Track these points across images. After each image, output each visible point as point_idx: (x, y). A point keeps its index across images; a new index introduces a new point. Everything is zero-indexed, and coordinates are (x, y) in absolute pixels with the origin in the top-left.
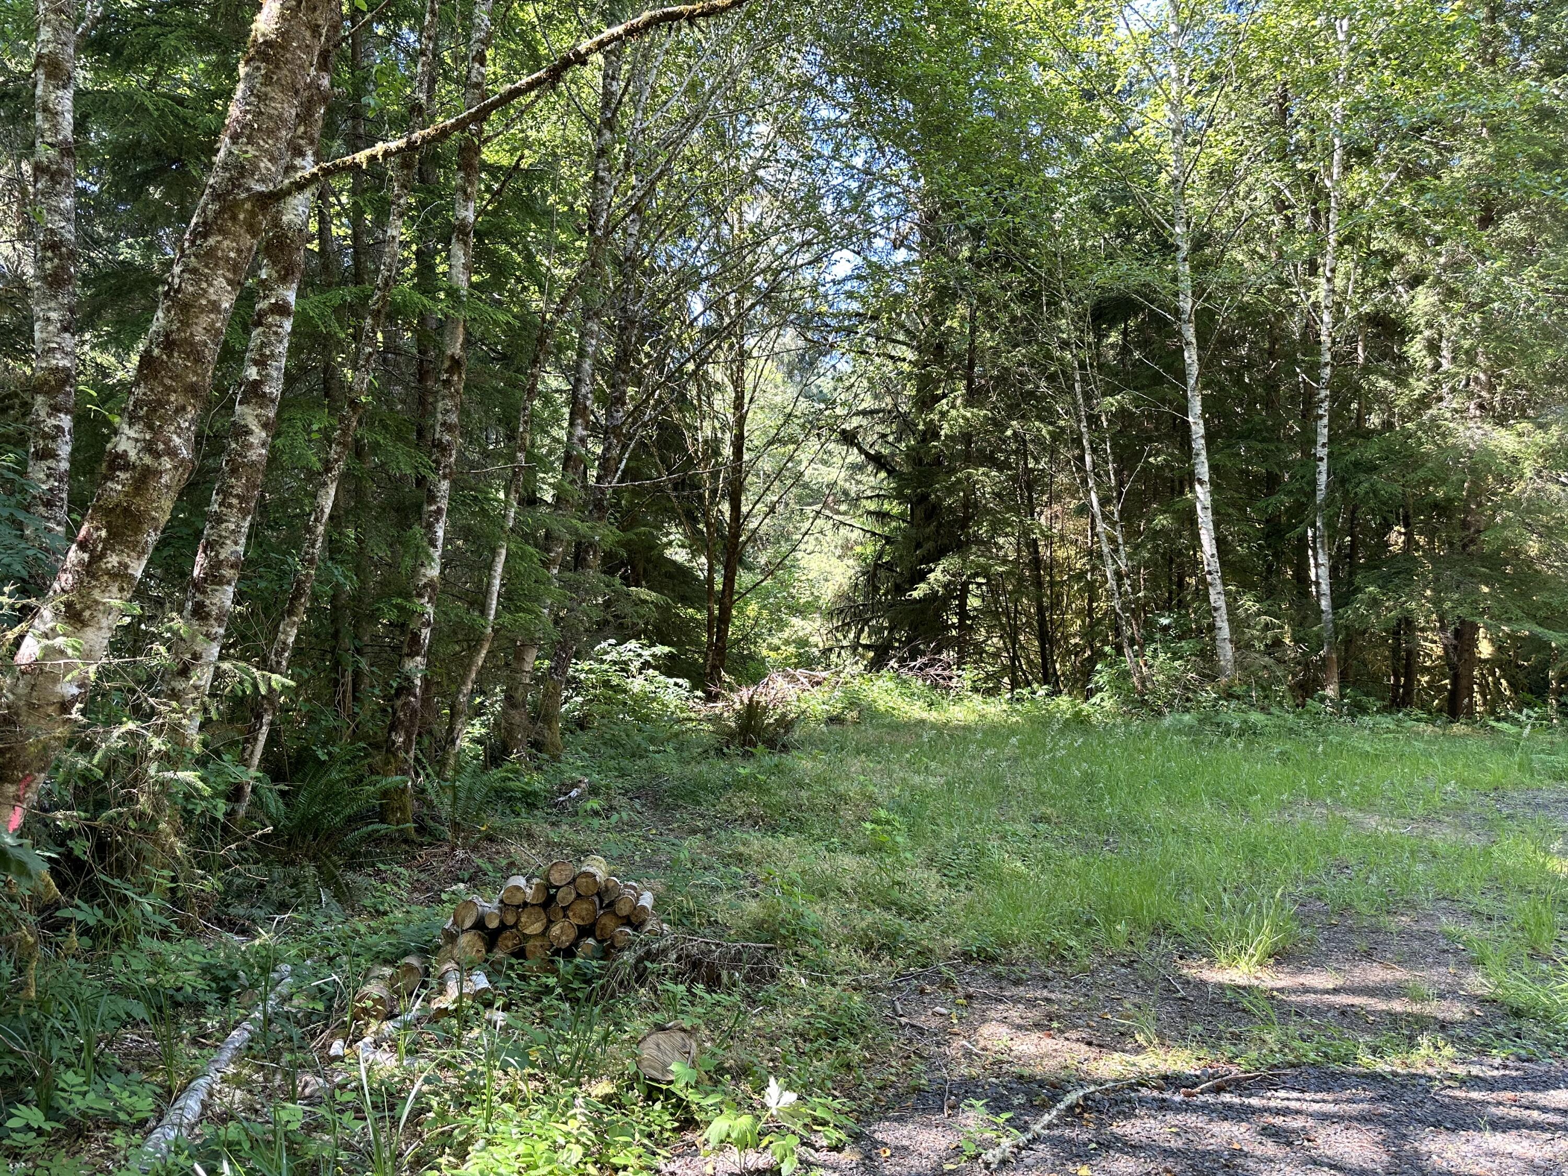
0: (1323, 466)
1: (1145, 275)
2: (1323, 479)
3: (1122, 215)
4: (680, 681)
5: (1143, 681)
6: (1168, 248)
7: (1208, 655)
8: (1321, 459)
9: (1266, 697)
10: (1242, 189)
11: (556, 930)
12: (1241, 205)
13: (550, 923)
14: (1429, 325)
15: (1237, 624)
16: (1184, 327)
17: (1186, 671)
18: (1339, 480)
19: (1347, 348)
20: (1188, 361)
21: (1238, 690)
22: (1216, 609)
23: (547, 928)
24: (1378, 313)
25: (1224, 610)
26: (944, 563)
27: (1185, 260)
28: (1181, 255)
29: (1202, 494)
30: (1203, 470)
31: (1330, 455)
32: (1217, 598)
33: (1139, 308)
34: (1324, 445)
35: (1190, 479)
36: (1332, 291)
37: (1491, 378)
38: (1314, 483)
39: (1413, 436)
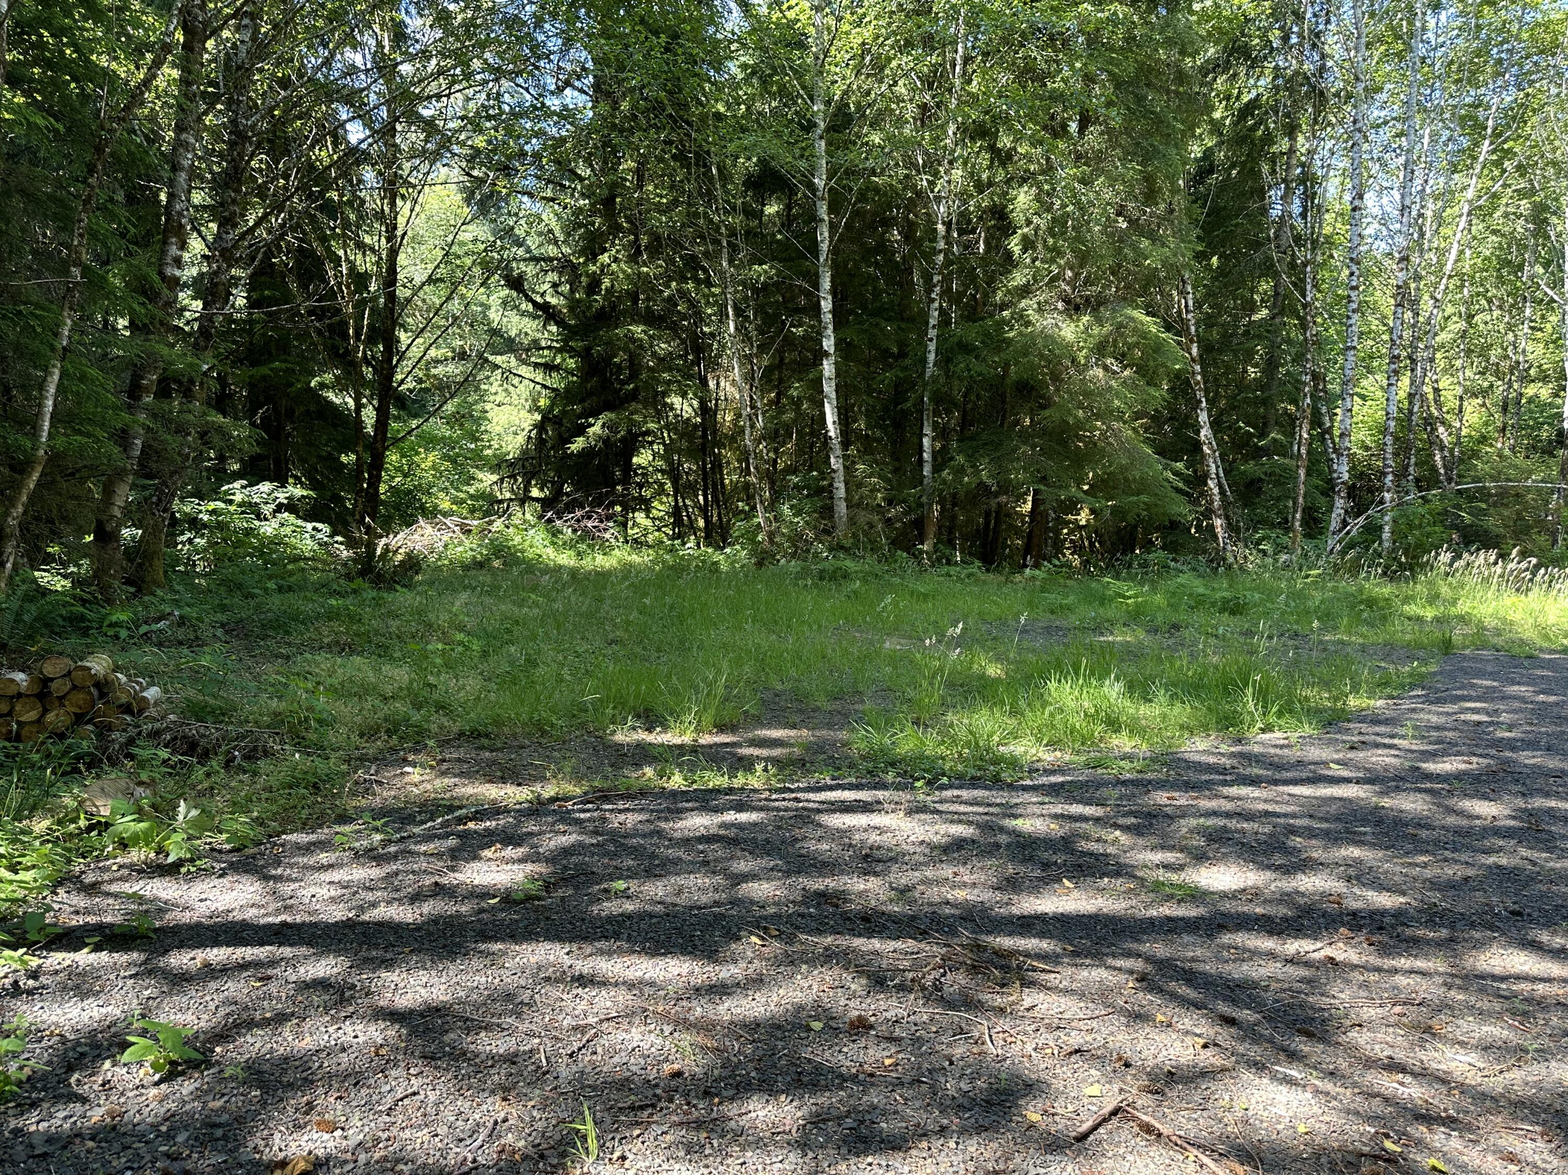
0: (932, 347)
2: (931, 358)
4: (319, 526)
5: (771, 534)
6: (807, 125)
8: (931, 340)
9: (872, 550)
11: (50, 717)
13: (45, 711)
15: (852, 485)
16: (818, 203)
18: (945, 359)
19: (970, 236)
20: (820, 237)
21: (847, 543)
22: (835, 471)
23: (43, 715)
25: (841, 473)
26: (604, 417)
27: (821, 137)
28: (818, 132)
29: (828, 368)
30: (828, 344)
31: (938, 337)
32: (836, 461)
34: (934, 326)
36: (949, 182)
37: (1077, 275)
38: (924, 361)
39: (1008, 323)
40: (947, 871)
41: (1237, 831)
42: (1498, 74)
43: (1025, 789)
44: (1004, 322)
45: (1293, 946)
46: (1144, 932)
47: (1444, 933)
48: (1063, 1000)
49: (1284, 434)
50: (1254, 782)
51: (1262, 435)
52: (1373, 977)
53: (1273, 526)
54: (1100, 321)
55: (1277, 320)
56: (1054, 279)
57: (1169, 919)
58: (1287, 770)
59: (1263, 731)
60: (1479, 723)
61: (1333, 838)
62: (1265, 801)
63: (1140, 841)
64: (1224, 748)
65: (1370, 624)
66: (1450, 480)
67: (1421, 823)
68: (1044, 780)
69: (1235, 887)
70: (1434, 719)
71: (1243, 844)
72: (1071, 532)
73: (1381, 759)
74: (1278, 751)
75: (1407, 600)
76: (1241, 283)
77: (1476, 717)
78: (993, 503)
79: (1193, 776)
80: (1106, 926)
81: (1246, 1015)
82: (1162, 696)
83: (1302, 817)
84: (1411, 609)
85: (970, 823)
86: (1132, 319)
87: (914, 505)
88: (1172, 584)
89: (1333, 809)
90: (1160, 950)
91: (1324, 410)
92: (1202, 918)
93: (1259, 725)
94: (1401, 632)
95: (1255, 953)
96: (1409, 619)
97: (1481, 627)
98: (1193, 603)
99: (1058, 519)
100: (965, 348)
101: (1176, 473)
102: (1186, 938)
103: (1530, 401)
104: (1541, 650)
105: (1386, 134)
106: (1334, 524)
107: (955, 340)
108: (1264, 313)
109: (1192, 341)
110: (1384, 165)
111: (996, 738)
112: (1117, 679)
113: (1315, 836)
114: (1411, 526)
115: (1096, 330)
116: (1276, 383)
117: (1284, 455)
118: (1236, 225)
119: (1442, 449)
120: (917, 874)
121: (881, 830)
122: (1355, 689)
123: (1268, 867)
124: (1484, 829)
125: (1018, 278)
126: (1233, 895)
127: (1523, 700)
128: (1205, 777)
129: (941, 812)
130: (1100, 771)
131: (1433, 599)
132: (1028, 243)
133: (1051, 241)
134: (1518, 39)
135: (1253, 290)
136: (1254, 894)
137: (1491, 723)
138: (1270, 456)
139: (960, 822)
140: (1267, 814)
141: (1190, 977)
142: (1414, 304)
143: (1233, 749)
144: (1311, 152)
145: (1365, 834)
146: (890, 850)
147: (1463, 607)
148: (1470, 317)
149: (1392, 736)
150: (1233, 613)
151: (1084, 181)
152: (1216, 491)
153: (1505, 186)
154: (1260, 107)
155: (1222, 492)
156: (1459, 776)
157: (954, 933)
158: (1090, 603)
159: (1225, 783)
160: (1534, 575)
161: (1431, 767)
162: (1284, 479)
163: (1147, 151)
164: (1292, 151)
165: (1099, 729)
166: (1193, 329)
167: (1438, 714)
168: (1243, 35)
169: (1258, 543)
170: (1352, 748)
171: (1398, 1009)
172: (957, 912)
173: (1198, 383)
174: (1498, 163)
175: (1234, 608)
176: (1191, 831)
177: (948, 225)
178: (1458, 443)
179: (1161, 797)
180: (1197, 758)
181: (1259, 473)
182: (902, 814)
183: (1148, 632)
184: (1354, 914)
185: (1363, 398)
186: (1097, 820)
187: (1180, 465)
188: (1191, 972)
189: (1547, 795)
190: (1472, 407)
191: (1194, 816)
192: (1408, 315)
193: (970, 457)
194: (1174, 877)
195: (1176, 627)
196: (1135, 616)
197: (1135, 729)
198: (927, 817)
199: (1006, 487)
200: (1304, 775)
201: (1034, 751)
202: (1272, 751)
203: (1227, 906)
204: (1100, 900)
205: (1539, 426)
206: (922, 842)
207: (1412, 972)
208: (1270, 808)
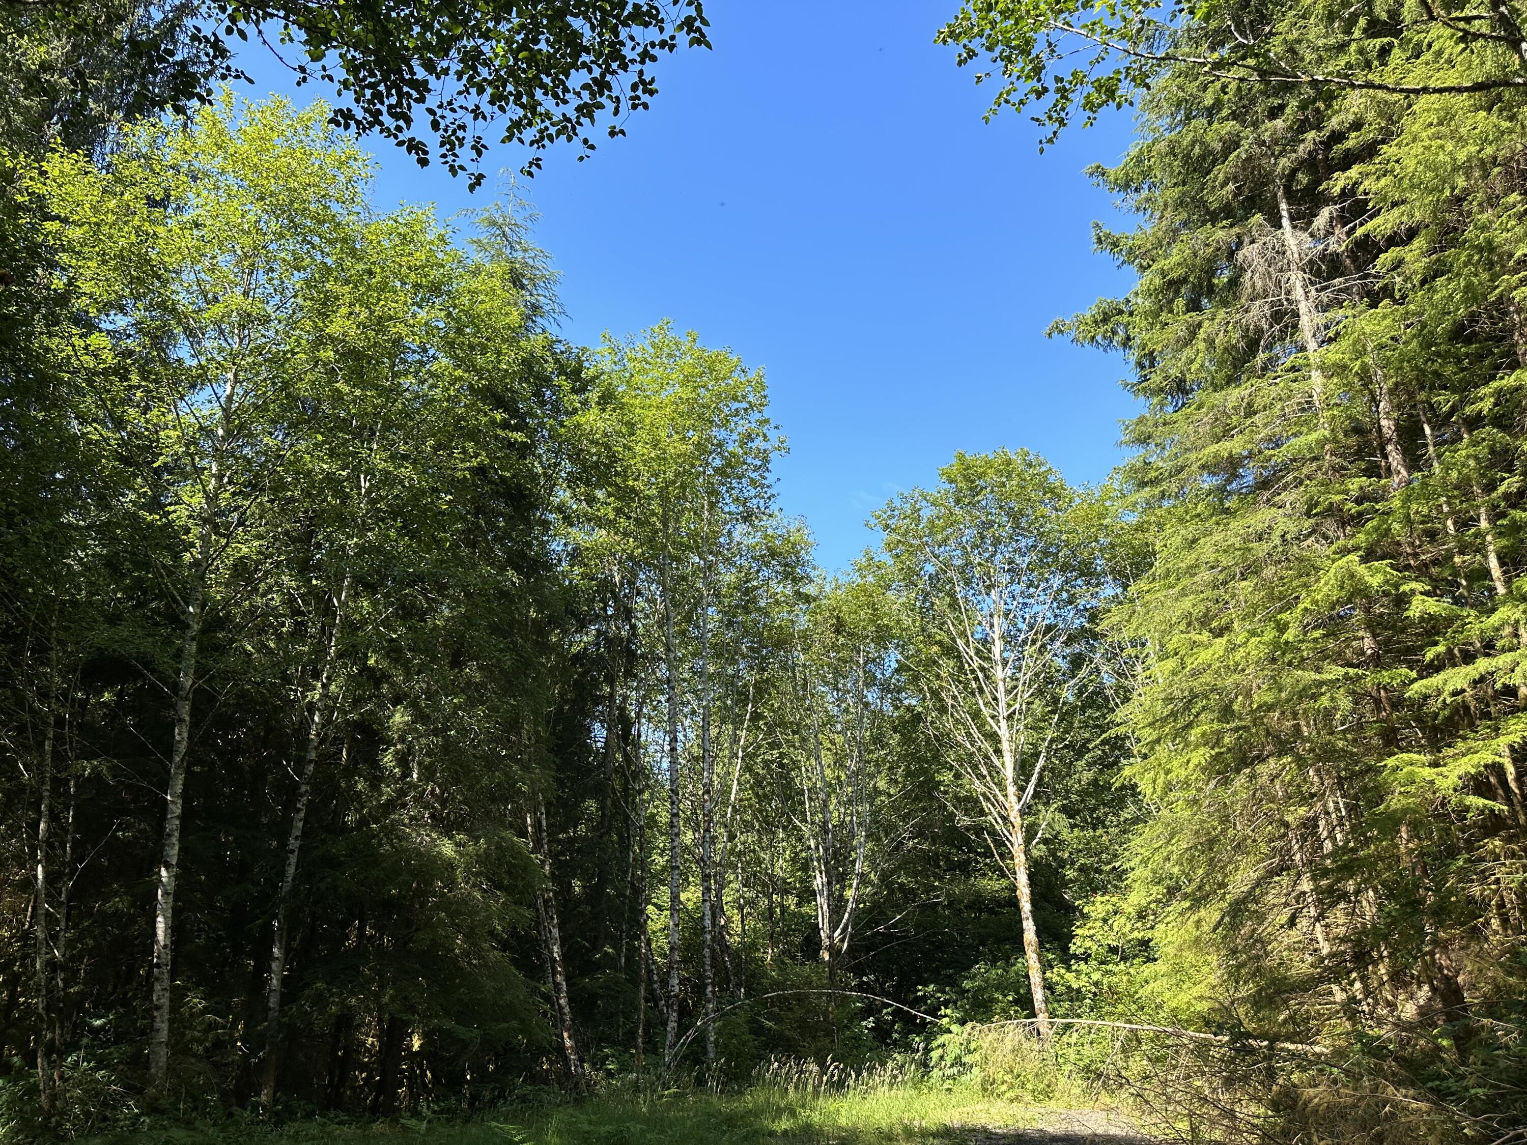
0: (293, 859)
1: (147, 645)
2: (291, 870)
3: (139, 581)
5: (53, 1098)
6: (179, 623)
7: (140, 1063)
8: (292, 851)
9: (195, 1109)
10: (262, 586)
12: (259, 601)
14: (402, 740)
15: (179, 1023)
16: (180, 703)
17: (109, 1083)
18: (306, 871)
19: (333, 749)
20: (177, 738)
21: (164, 1103)
22: (158, 1008)
24: (364, 721)
25: (166, 1009)
27: (193, 639)
28: (190, 633)
29: (166, 879)
30: (173, 853)
31: (301, 848)
32: (161, 995)
33: (139, 675)
34: (297, 838)
35: (158, 859)
38: (282, 874)
44: (372, 836)
49: (615, 947)
55: (605, 839)
86: (505, 839)
87: (255, 1046)
106: (670, 1038)
114: (732, 1037)
116: (605, 898)
117: (614, 968)
119: (730, 955)
125: (390, 794)
132: (400, 760)
152: (566, 1009)
153: (765, 738)
166: (546, 847)
169: (605, 1061)
173: (550, 899)
181: (596, 989)
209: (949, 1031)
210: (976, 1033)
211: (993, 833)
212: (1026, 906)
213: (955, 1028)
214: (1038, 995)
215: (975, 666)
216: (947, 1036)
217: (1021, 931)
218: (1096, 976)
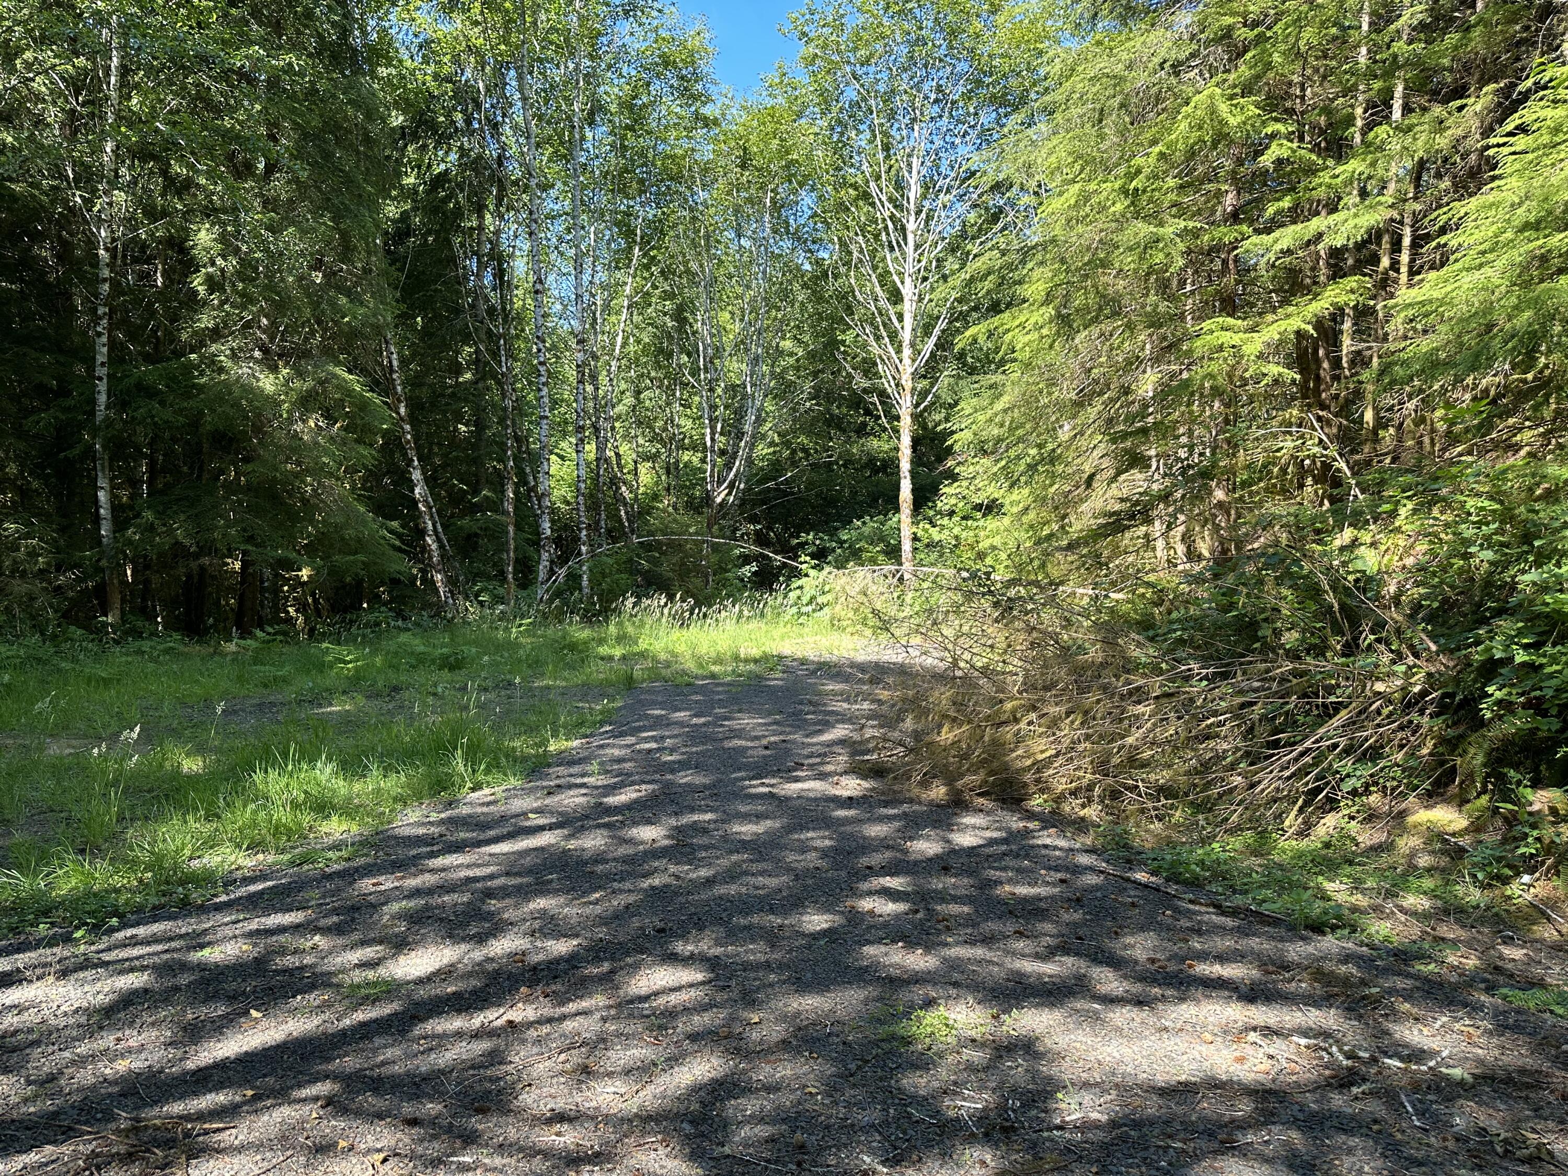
0: (102, 386)
2: (102, 399)
8: (100, 379)
9: (34, 626)
18: (120, 400)
31: (109, 375)
34: (103, 364)
36: (110, 204)
37: (274, 324)
38: (93, 402)
39: (197, 367)
40: (108, 1040)
41: (438, 907)
42: (641, 192)
43: (219, 908)
44: (192, 366)
45: (478, 1020)
46: (335, 1046)
47: (606, 966)
48: (235, 1161)
49: (494, 491)
50: (458, 847)
51: (476, 492)
52: (545, 1029)
53: (489, 578)
54: (300, 374)
55: (480, 385)
56: (248, 325)
57: (363, 1024)
58: (490, 828)
59: (473, 790)
60: (650, 751)
61: (524, 893)
62: (468, 866)
63: (340, 941)
64: (434, 817)
65: (571, 667)
66: (633, 532)
67: (599, 858)
68: (242, 892)
69: (431, 969)
70: (617, 752)
71: (442, 920)
72: (293, 589)
73: (573, 800)
74: (485, 809)
75: (601, 641)
76: (446, 347)
77: (647, 746)
78: (194, 565)
79: (402, 853)
80: (294, 1052)
81: (432, 1108)
82: (375, 771)
83: (500, 876)
84: (603, 650)
85: (143, 968)
86: (335, 376)
87: (90, 571)
88: (392, 646)
89: (528, 861)
90: (349, 1062)
91: (528, 470)
92: (395, 1014)
93: (469, 785)
94: (597, 672)
95: (443, 1038)
96: (602, 659)
97: (655, 659)
98: (413, 662)
99: (277, 575)
100: (146, 391)
101: (391, 532)
102: (378, 1041)
103: (686, 465)
104: (696, 677)
105: (559, 227)
106: (542, 575)
107: (132, 381)
108: (468, 376)
109: (399, 401)
110: (561, 254)
111: (187, 852)
112: (330, 759)
113: (508, 895)
114: (604, 576)
115: (297, 384)
116: (483, 444)
117: (495, 511)
118: (436, 290)
119: (625, 504)
120: (67, 1054)
121: (19, 1008)
122: (555, 735)
123: (463, 939)
124: (645, 852)
125: (205, 321)
126: (428, 979)
127: (681, 724)
128: (414, 852)
129: (108, 963)
130: (306, 867)
131: (621, 638)
132: (213, 284)
133: (240, 286)
134: (654, 165)
135: (457, 352)
136: (445, 973)
137: (658, 749)
138: (484, 512)
139: (132, 970)
140: (469, 880)
141: (377, 1085)
142: (594, 378)
143: (443, 815)
144: (497, 232)
145: (551, 881)
146: (30, 1031)
147: (643, 645)
148: (639, 393)
149: (583, 776)
150: (452, 668)
151: (270, 228)
152: (434, 547)
153: (655, 287)
154: (449, 181)
155: (441, 547)
156: (628, 806)
157: (110, 1117)
158: (308, 671)
159: (433, 855)
160: (692, 614)
161: (613, 800)
162: (496, 533)
163: (338, 209)
164: (481, 228)
165: (306, 819)
166: (399, 388)
167: (621, 747)
168: (429, 109)
169: (477, 595)
170: (549, 793)
171: (563, 1057)
172: (115, 1089)
173: (408, 442)
174: (647, 267)
175: (453, 664)
176: (393, 917)
177: (112, 251)
178: (636, 499)
179: (366, 885)
180: (407, 831)
181: (475, 529)
182: (51, 979)
183: (368, 697)
184: (535, 969)
185: (562, 458)
186: (296, 928)
187: (395, 524)
188: (380, 1078)
189: (692, 810)
190: (644, 469)
191: (398, 899)
192: (589, 388)
193: (159, 514)
194: (371, 975)
195: (396, 689)
196: (354, 683)
197: (348, 810)
198: (88, 974)
199: (206, 548)
200: (505, 831)
201: (233, 858)
202: (479, 810)
203: (422, 993)
204: (291, 1023)
205: (693, 486)
206: (76, 1011)
207: (578, 1014)
208: (470, 873)
209: (807, 575)
210: (832, 576)
211: (883, 394)
212: (905, 466)
213: (812, 573)
214: (907, 546)
215: (887, 214)
216: (804, 580)
217: (898, 489)
218: (956, 531)
